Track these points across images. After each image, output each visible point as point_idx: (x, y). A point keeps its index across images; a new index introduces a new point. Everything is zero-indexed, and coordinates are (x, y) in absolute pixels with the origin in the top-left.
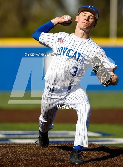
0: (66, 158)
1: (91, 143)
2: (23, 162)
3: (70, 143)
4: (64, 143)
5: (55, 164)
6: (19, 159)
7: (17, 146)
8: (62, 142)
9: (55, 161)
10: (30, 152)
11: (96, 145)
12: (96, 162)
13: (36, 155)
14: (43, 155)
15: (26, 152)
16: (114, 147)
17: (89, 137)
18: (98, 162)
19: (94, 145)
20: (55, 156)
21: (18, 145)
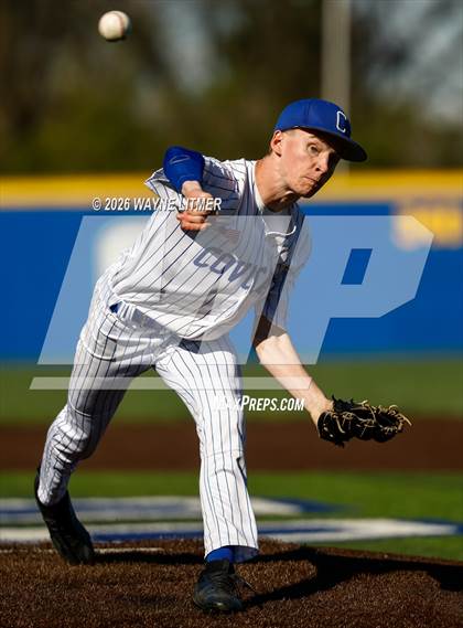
0: (177, 591)
1: (265, 537)
2: (29, 606)
3: (191, 540)
4: (170, 539)
5: (140, 614)
6: (14, 597)
7: (6, 551)
8: (164, 535)
9: (139, 603)
10: (53, 571)
11: (284, 544)
12: (285, 602)
13: (74, 581)
14: (100, 582)
15: (38, 572)
16: (345, 551)
17: (259, 518)
18: (290, 603)
19: (275, 544)
20: (139, 587)
21: (9, 549)
